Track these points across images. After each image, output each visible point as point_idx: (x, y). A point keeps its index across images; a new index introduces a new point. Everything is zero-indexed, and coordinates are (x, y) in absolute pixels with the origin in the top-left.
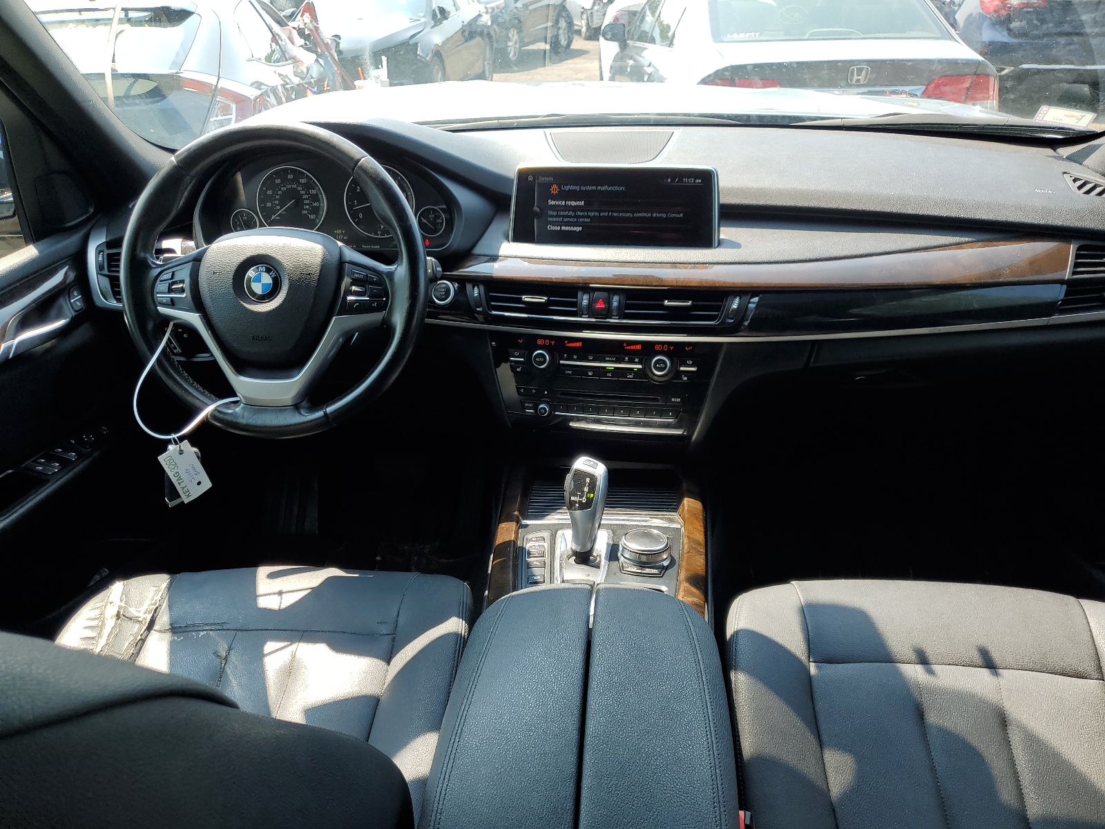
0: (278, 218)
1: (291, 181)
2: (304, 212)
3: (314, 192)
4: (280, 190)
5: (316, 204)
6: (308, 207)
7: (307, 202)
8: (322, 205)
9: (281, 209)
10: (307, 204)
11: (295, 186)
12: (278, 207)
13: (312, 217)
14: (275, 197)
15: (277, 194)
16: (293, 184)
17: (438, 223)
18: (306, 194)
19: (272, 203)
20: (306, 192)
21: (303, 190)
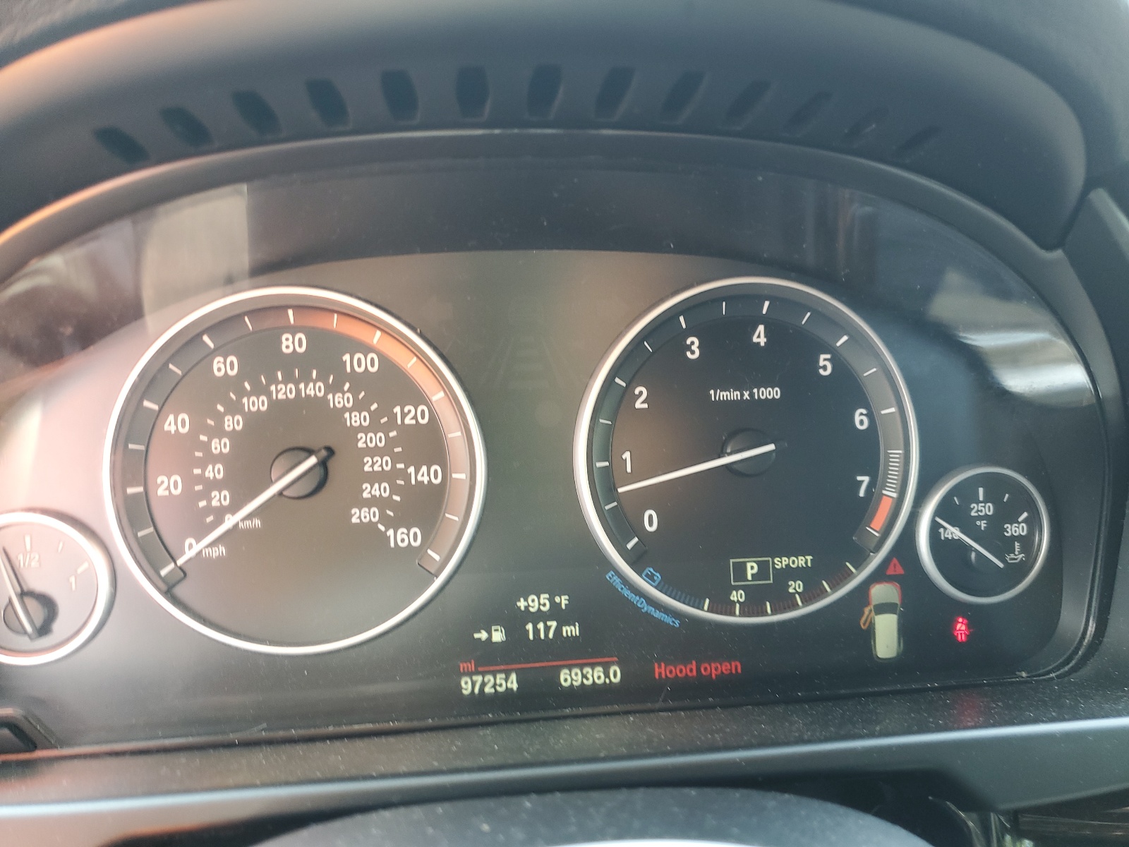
0: (221, 550)
1: (296, 367)
2: (360, 515)
3: (411, 415)
4: (235, 408)
5: (426, 475)
6: (380, 490)
7: (381, 464)
8: (461, 476)
9: (234, 508)
10: (375, 478)
11: (314, 389)
12: (221, 498)
13: (406, 537)
14: (206, 447)
15: (219, 432)
16: (306, 378)
17: (1013, 538)
18: (374, 427)
19: (189, 480)
20: (375, 416)
21: (359, 406)
